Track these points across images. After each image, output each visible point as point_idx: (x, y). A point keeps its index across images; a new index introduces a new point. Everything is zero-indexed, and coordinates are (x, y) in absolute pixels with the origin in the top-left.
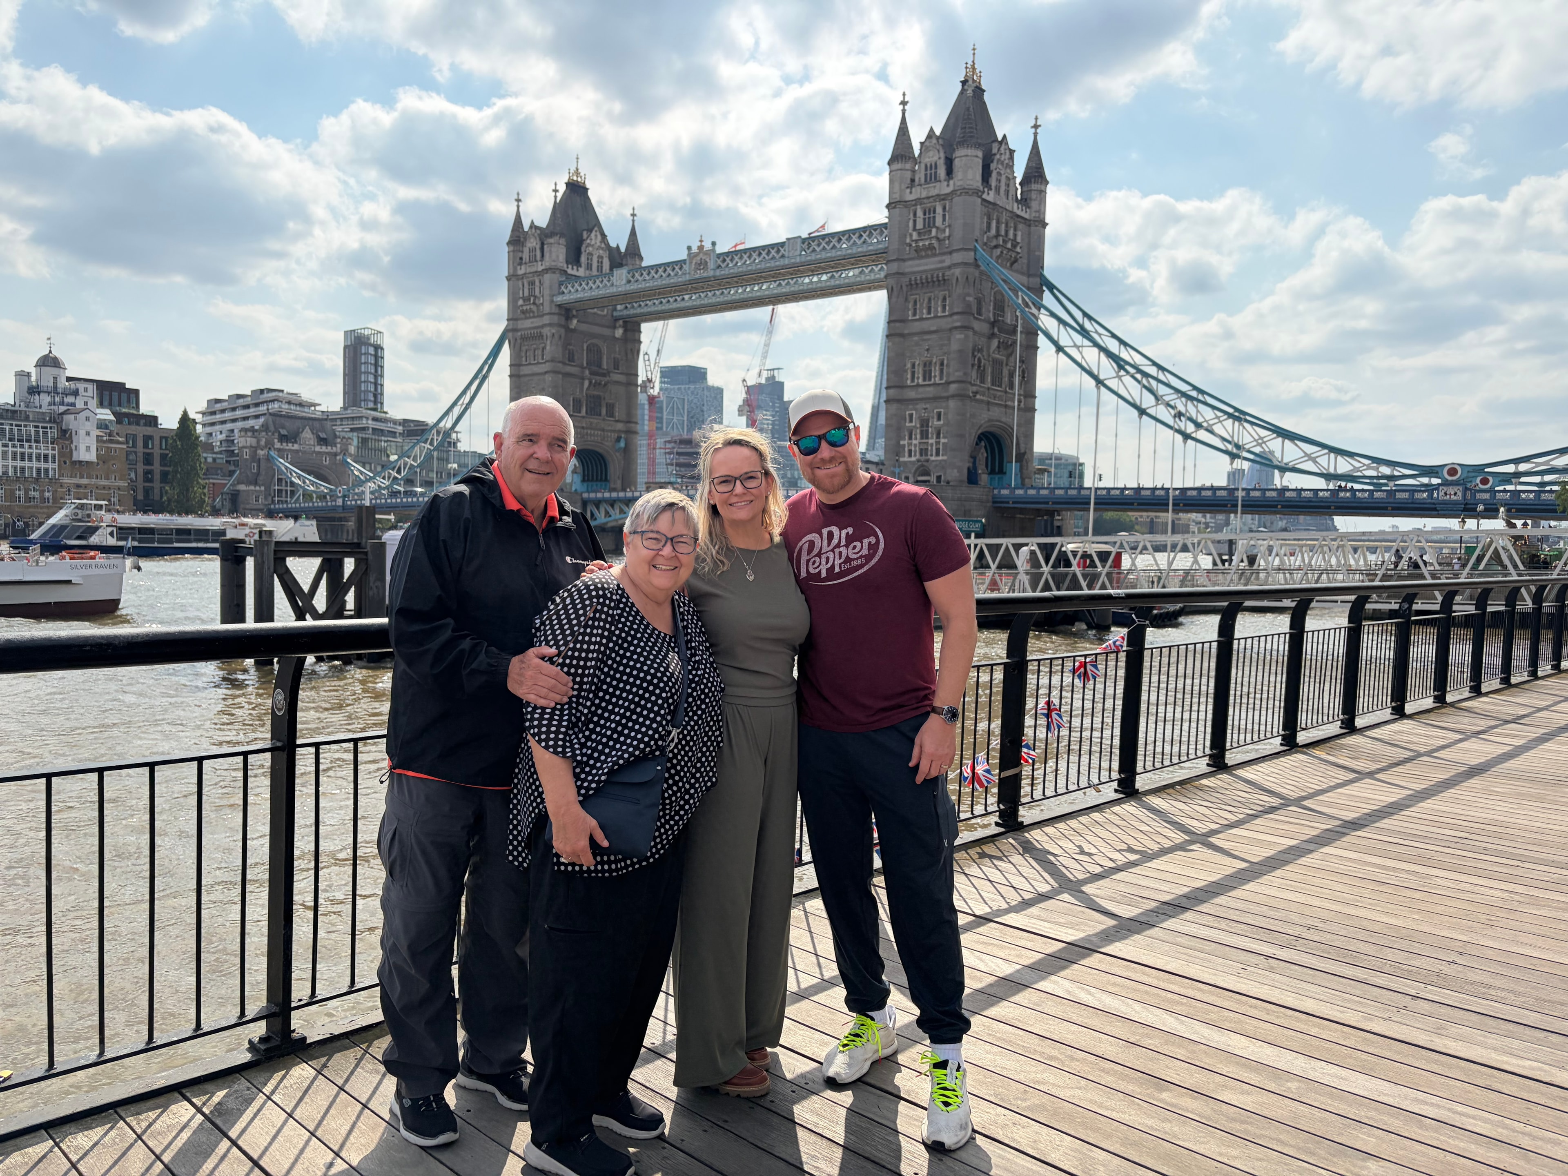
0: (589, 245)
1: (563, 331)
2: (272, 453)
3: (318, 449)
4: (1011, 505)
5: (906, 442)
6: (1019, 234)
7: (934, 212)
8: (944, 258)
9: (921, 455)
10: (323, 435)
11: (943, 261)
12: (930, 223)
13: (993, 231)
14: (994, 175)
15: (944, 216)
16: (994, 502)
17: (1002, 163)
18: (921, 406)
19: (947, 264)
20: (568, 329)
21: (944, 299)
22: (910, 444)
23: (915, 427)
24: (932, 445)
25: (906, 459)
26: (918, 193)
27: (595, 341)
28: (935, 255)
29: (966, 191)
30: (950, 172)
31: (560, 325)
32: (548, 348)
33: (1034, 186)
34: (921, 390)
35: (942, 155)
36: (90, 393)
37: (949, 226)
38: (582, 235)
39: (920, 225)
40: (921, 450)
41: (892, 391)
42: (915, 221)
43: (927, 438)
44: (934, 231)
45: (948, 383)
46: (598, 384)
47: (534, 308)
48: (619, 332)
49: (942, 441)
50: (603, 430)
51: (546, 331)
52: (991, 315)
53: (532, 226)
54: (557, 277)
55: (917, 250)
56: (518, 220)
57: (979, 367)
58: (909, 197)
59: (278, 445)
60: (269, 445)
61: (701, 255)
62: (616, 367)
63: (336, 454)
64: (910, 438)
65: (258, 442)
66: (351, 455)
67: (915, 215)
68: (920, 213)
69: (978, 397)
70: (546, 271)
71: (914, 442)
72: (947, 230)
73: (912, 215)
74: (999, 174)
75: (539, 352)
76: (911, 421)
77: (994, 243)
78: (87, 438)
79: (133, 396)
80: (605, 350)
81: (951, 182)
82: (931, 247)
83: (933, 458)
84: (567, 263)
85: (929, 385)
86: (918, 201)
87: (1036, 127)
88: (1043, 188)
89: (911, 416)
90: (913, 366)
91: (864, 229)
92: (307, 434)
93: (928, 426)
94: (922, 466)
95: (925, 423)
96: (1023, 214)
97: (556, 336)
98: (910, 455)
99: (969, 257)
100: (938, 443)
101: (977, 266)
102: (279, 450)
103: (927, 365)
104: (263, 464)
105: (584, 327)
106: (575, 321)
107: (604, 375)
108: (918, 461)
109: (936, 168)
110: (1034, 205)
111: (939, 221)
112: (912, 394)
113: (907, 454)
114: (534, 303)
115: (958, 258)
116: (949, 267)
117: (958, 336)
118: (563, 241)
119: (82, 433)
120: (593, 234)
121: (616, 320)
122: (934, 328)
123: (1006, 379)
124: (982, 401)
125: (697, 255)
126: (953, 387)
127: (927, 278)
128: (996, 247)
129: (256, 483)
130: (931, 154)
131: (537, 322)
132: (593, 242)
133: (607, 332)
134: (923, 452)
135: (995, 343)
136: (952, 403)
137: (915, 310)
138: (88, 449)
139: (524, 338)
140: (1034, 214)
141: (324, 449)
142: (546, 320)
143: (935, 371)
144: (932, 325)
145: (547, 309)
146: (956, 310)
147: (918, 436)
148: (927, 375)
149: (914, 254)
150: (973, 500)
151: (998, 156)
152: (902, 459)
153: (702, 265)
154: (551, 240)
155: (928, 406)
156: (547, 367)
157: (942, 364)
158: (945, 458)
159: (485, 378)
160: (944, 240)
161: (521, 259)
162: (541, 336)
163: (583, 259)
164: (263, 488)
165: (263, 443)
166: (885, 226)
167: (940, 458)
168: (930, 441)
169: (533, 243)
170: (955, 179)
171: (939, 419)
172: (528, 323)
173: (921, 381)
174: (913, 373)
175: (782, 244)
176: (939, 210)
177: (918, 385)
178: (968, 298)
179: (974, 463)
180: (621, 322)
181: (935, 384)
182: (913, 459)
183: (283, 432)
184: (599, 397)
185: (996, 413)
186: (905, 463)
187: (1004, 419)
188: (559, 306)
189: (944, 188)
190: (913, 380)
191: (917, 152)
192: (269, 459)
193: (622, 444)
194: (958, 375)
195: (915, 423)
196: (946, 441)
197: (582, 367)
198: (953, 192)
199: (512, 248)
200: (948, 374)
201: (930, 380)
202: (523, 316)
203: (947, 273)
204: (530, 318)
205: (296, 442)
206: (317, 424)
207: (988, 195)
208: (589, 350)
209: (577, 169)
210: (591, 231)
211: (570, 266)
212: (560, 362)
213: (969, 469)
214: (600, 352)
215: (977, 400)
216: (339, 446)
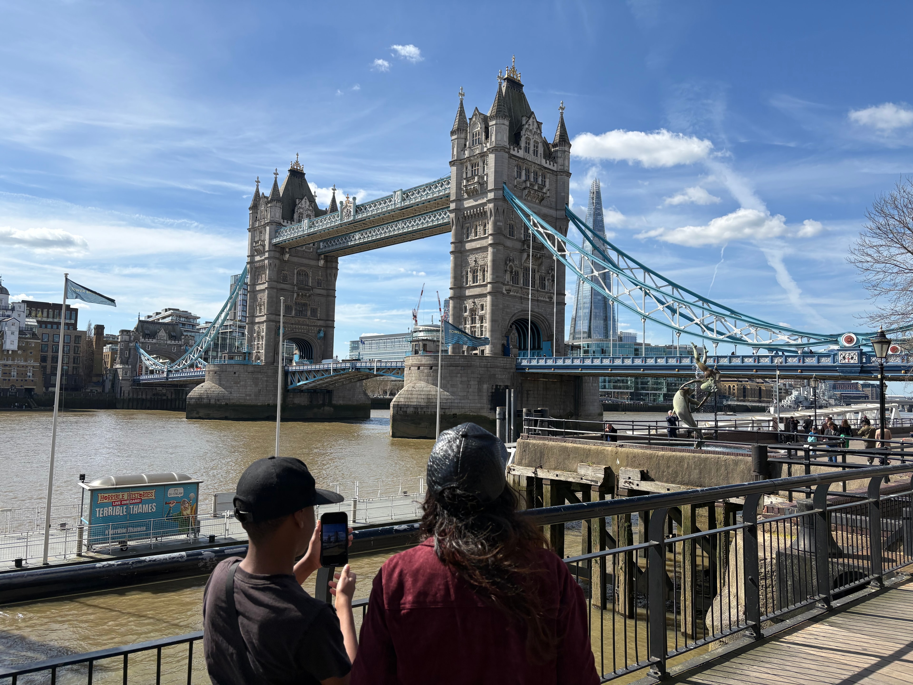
0: (300, 208)
1: (277, 262)
2: (137, 345)
3: (169, 342)
6: (547, 181)
7: (477, 166)
8: (483, 196)
10: (173, 334)
12: (475, 173)
13: (523, 178)
14: (523, 139)
15: (484, 168)
16: (517, 369)
17: (531, 131)
18: (471, 301)
19: (484, 201)
20: (282, 261)
21: (485, 225)
23: (468, 315)
24: (478, 328)
26: (468, 153)
27: (303, 268)
28: (478, 195)
29: (495, 149)
30: (487, 136)
31: (276, 258)
32: (267, 273)
34: (472, 289)
35: (482, 125)
36: (22, 309)
37: (487, 174)
38: (295, 202)
39: (469, 174)
41: (455, 291)
42: (467, 173)
43: (475, 323)
44: (477, 178)
45: (487, 284)
46: (304, 296)
48: (322, 263)
49: (486, 325)
50: (308, 325)
51: (266, 262)
52: (522, 236)
53: (264, 196)
54: (274, 227)
55: (467, 192)
56: (257, 194)
57: (511, 272)
58: (463, 157)
59: (142, 340)
60: (137, 340)
61: (348, 207)
62: (319, 284)
63: (181, 346)
64: (466, 324)
65: (130, 338)
66: (191, 346)
68: (469, 167)
69: (511, 293)
70: (267, 224)
72: (485, 177)
73: (465, 169)
74: (528, 139)
75: (263, 276)
76: (466, 311)
77: (523, 186)
78: (13, 336)
79: (74, 313)
80: (310, 274)
81: (488, 143)
82: (475, 190)
84: (283, 218)
85: (476, 285)
86: (469, 159)
88: (566, 149)
89: (466, 308)
90: (467, 273)
91: (438, 182)
92: (162, 334)
93: (476, 314)
95: (474, 312)
96: (551, 167)
97: (273, 264)
99: (499, 194)
100: (482, 326)
101: (505, 201)
102: (142, 343)
103: (475, 271)
104: (132, 352)
105: (295, 259)
106: (287, 256)
107: (309, 290)
109: (479, 135)
110: (559, 160)
111: (480, 172)
112: (466, 293)
114: (261, 245)
115: (491, 195)
116: (486, 203)
117: (492, 250)
118: (279, 204)
119: (8, 333)
120: (304, 200)
121: (320, 255)
122: (479, 246)
124: (514, 296)
126: (490, 286)
127: (474, 211)
128: (525, 188)
129: (127, 364)
130: (476, 126)
131: (263, 257)
132: (303, 206)
133: (313, 263)
135: (525, 256)
136: (489, 298)
137: (468, 234)
138: (12, 342)
139: (256, 268)
140: (560, 167)
141: (173, 342)
142: (267, 255)
143: (481, 275)
144: (477, 245)
145: (265, 248)
146: (491, 232)
147: (470, 322)
148: (475, 278)
149: (466, 196)
150: (497, 367)
151: (527, 126)
153: (348, 213)
154: (272, 205)
155: (475, 300)
157: (484, 271)
160: (483, 184)
161: (256, 218)
162: (262, 267)
163: (296, 216)
164: (130, 367)
165: (132, 339)
168: (477, 325)
169: (263, 207)
170: (491, 141)
171: (482, 310)
172: (257, 259)
173: (472, 283)
174: (467, 278)
175: (393, 196)
176: (480, 164)
177: (471, 286)
178: (498, 223)
179: (507, 340)
180: (323, 256)
181: (480, 286)
183: (147, 332)
184: (305, 305)
187: (536, 310)
188: (275, 245)
189: (483, 148)
190: (467, 283)
191: (468, 126)
192: (136, 349)
193: (322, 334)
194: (493, 277)
195: (468, 313)
197: (293, 284)
198: (489, 151)
199: (252, 211)
200: (488, 278)
201: (477, 282)
202: (256, 253)
203: (485, 207)
204: (260, 254)
205: (154, 338)
206: (170, 327)
207: (518, 152)
208: (299, 274)
209: (297, 162)
210: (302, 199)
211: (285, 221)
212: (275, 281)
213: (503, 345)
214: (307, 275)
215: (511, 296)
216: (183, 340)
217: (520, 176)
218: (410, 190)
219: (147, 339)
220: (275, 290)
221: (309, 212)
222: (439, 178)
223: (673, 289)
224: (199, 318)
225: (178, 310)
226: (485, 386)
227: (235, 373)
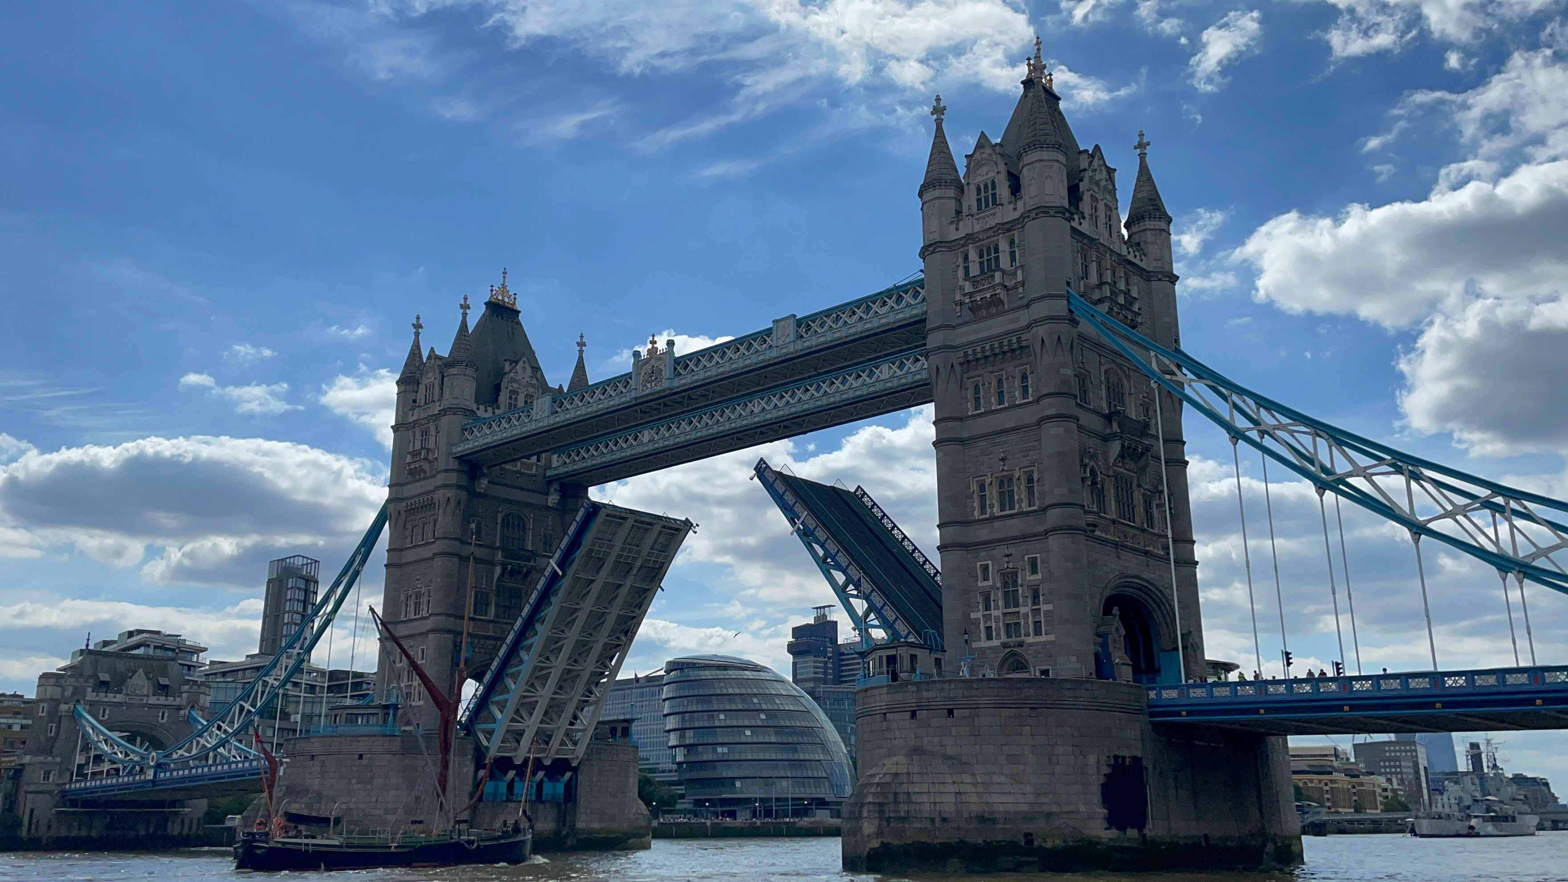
0: (513, 380)
1: (463, 495)
2: (80, 708)
3: (153, 700)
4: (1184, 718)
5: (979, 615)
6: (1135, 286)
7: (997, 250)
8: (1017, 314)
9: (1009, 636)
10: (164, 681)
11: (1017, 320)
12: (990, 266)
13: (1094, 279)
14: (1087, 197)
15: (1012, 254)
17: (1097, 184)
18: (1000, 551)
19: (1023, 323)
20: (474, 494)
21: (1024, 378)
22: (987, 618)
23: (993, 587)
24: (1026, 616)
25: (983, 644)
26: (967, 227)
27: (514, 511)
28: (1004, 313)
29: (1043, 211)
30: (1016, 187)
31: (459, 487)
32: (440, 519)
33: (1148, 224)
34: (997, 524)
35: (1002, 168)
37: (1022, 267)
38: (503, 368)
39: (975, 270)
40: (1008, 626)
41: (949, 530)
42: (966, 268)
43: (1017, 605)
44: (998, 275)
45: (1044, 510)
46: (514, 572)
47: (426, 466)
48: (553, 499)
49: (1044, 607)
51: (439, 496)
52: (1104, 404)
53: (432, 355)
54: (458, 420)
55: (974, 308)
56: (416, 350)
57: (1094, 483)
58: (953, 235)
59: (91, 696)
60: (78, 696)
61: (653, 362)
62: (548, 545)
63: (179, 708)
64: (987, 608)
65: (62, 691)
66: (202, 709)
67: (966, 258)
68: (973, 256)
69: (1098, 533)
70: (444, 412)
71: (994, 613)
72: (1019, 272)
73: (961, 260)
74: (1094, 198)
75: (429, 528)
76: (986, 578)
77: (1097, 295)
80: (530, 524)
81: (1020, 204)
82: (996, 301)
83: (1030, 639)
84: (477, 401)
85: (1011, 516)
86: (970, 238)
87: (1142, 145)
88: (1163, 227)
89: (985, 568)
90: (982, 487)
91: (889, 293)
92: (139, 680)
93: (1015, 583)
94: (1015, 654)
95: (1009, 579)
96: (1137, 261)
97: (452, 501)
98: (989, 637)
99: (1060, 307)
100: (1036, 612)
101: (1074, 322)
102: (92, 704)
103: (1005, 483)
104: (64, 723)
105: (500, 492)
106: (484, 482)
108: (1005, 645)
109: (994, 188)
110: (1153, 250)
111: (1005, 262)
112: (983, 533)
113: (983, 635)
114: (426, 459)
115: (1039, 310)
116: (1028, 327)
117: (1053, 430)
118: (470, 372)
120: (521, 364)
121: (550, 482)
122: (1012, 424)
123: (1140, 509)
124: (1105, 541)
125: (647, 361)
126: (1053, 514)
127: (992, 348)
128: (1101, 300)
129: (50, 753)
130: (984, 169)
131: (429, 485)
132: (519, 377)
133: (535, 499)
134: (1012, 629)
135: (1115, 447)
136: (1053, 541)
137: (977, 399)
139: (410, 511)
140: (1154, 264)
141: (162, 700)
142: (440, 479)
143: (1020, 493)
144: (1008, 420)
145: (442, 465)
146: (1045, 391)
147: (1001, 603)
148: (1007, 498)
149: (967, 315)
151: (1090, 174)
152: (975, 645)
153: (654, 374)
154: (453, 371)
155: (1011, 550)
156: (438, 547)
157: (1030, 480)
158: (1051, 637)
159: (357, 573)
160: (1015, 287)
161: (415, 401)
162: (432, 505)
163: (503, 397)
164: (59, 760)
165: (68, 693)
166: (921, 283)
167: (1043, 638)
168: (1023, 610)
169: (430, 378)
170: (1026, 197)
171: (1034, 571)
172: (416, 488)
173: (996, 511)
174: (983, 498)
175: (768, 332)
176: (1004, 246)
177: (993, 518)
178: (1063, 371)
179: (1104, 645)
180: (555, 485)
181: (1021, 514)
182: (995, 643)
183: (103, 677)
185: (1131, 564)
186: (982, 650)
187: (1145, 575)
188: (460, 458)
189: (1008, 213)
190: (983, 510)
191: (962, 172)
192: (74, 716)
194: (1060, 493)
195: (994, 581)
196: (1050, 607)
197: (492, 547)
198: (1023, 217)
199: (403, 388)
200: (1042, 496)
201: (1012, 507)
202: (410, 479)
203: (1023, 337)
204: (420, 480)
205: (119, 691)
206: (157, 666)
207: (1080, 224)
208: (506, 523)
209: (504, 286)
210: (517, 362)
211: (482, 407)
212: (456, 539)
213: (1096, 655)
214: (522, 526)
215: (1098, 538)
216: (185, 695)
217: (1086, 275)
218: (813, 318)
219: (102, 695)
220: (456, 560)
221: (531, 390)
222: (890, 285)
223: (1494, 516)
224: (204, 650)
225: (158, 633)
226: (1092, 759)
227: (361, 757)
